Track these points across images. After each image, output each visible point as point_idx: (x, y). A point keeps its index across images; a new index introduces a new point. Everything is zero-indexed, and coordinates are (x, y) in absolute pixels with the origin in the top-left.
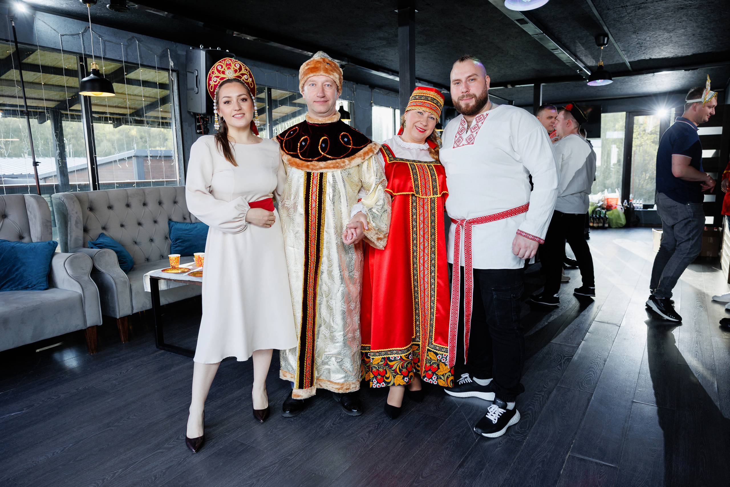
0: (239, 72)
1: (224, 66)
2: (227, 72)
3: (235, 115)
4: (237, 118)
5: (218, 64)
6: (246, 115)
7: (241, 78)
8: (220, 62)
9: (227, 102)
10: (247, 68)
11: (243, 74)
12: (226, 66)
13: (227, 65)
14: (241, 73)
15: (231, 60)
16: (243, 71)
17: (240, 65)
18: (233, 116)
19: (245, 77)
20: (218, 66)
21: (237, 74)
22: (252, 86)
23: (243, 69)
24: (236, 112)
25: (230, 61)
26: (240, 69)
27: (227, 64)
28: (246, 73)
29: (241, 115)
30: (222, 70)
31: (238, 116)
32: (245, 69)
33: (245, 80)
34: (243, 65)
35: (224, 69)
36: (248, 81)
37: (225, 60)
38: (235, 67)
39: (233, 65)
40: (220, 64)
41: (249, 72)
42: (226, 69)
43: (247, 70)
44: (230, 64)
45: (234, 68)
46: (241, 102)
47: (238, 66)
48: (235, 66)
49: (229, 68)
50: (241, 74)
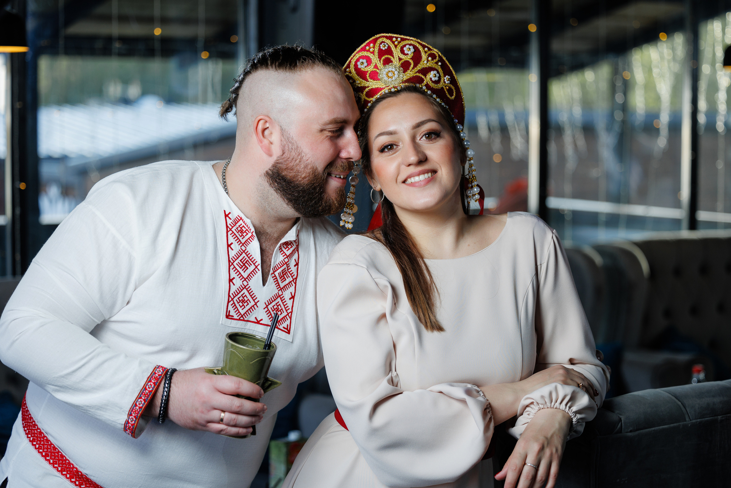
0: (415, 66)
1: (375, 59)
2: (384, 71)
3: (410, 177)
4: (412, 185)
5: (358, 56)
6: (439, 173)
7: (421, 81)
8: (364, 49)
9: (386, 147)
10: (435, 51)
11: (425, 71)
12: (380, 57)
13: (381, 53)
14: (419, 67)
15: (390, 38)
16: (425, 62)
17: (415, 47)
18: (404, 182)
19: (432, 75)
20: (358, 60)
21: (410, 73)
22: (451, 95)
23: (424, 56)
24: (413, 170)
25: (388, 41)
26: (417, 57)
27: (380, 50)
28: (434, 66)
29: (426, 176)
30: (370, 69)
31: (417, 179)
32: (430, 55)
33: (431, 84)
34: (424, 47)
35: (376, 67)
36: (440, 86)
37: (375, 42)
38: (402, 56)
39: (396, 52)
40: (365, 53)
41: (441, 60)
42: (380, 65)
43: (433, 56)
44: (389, 51)
45: (400, 59)
46: (423, 142)
47: (410, 51)
48: (402, 51)
49: (387, 62)
50: (419, 71)
